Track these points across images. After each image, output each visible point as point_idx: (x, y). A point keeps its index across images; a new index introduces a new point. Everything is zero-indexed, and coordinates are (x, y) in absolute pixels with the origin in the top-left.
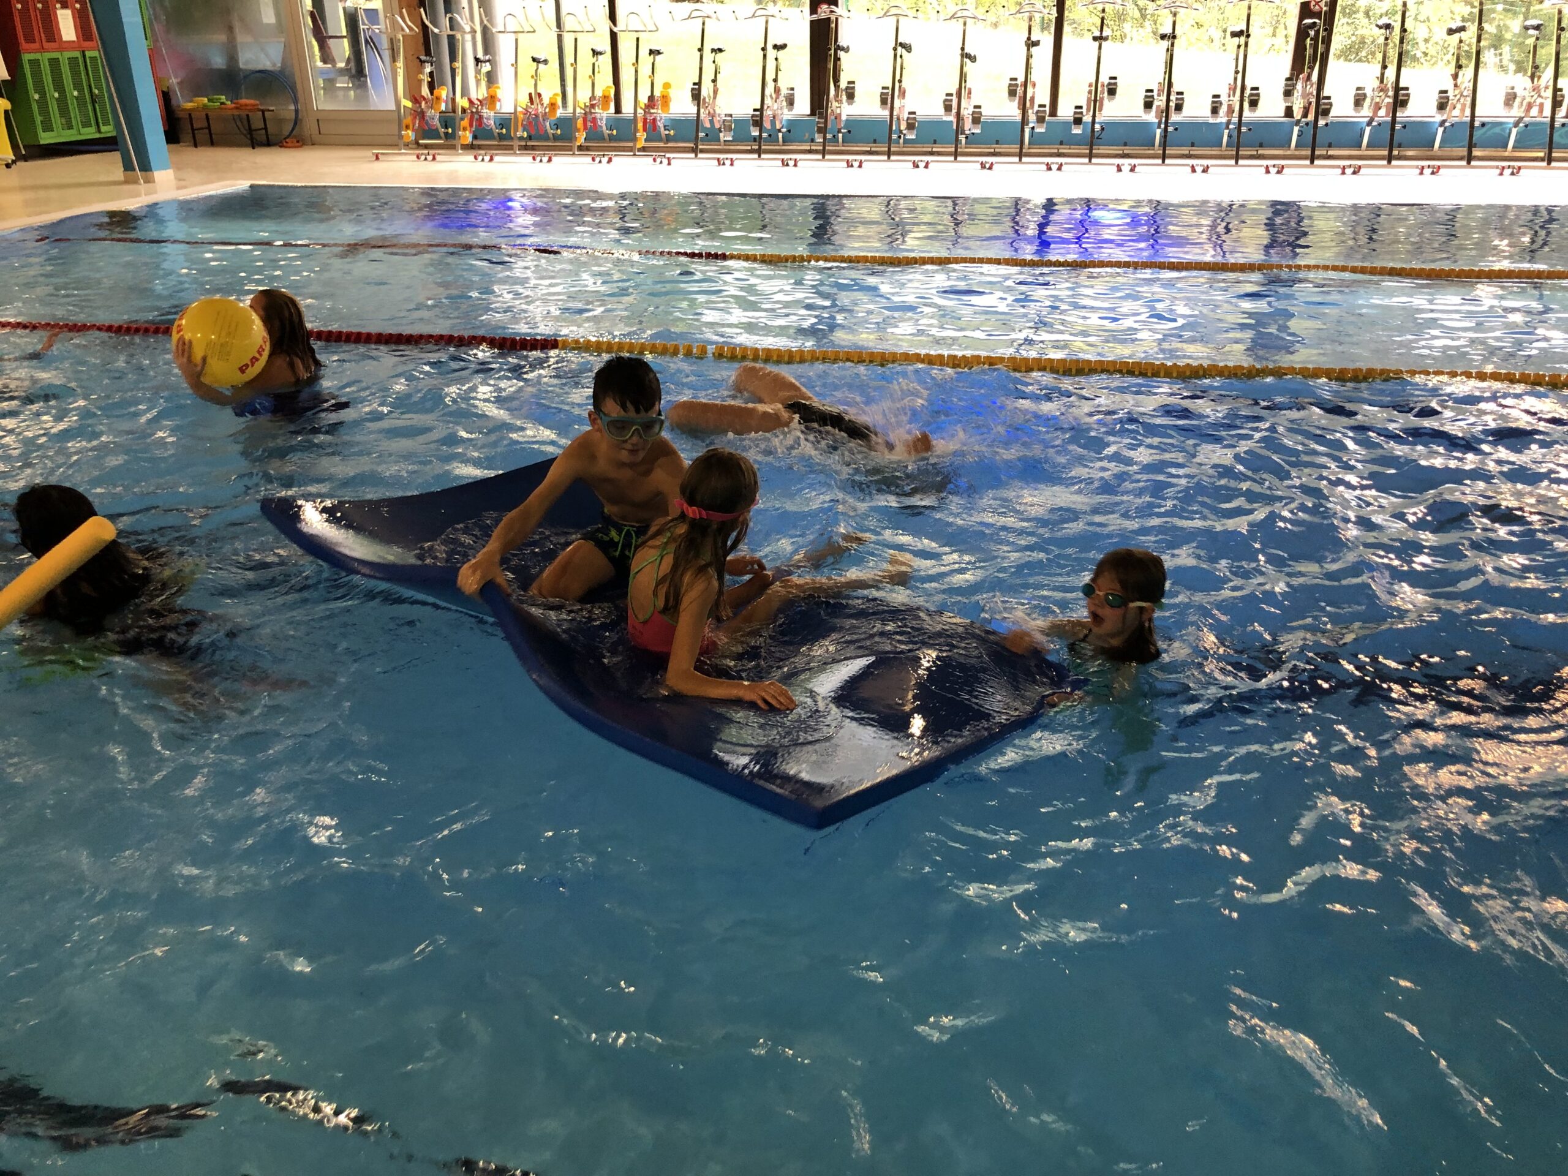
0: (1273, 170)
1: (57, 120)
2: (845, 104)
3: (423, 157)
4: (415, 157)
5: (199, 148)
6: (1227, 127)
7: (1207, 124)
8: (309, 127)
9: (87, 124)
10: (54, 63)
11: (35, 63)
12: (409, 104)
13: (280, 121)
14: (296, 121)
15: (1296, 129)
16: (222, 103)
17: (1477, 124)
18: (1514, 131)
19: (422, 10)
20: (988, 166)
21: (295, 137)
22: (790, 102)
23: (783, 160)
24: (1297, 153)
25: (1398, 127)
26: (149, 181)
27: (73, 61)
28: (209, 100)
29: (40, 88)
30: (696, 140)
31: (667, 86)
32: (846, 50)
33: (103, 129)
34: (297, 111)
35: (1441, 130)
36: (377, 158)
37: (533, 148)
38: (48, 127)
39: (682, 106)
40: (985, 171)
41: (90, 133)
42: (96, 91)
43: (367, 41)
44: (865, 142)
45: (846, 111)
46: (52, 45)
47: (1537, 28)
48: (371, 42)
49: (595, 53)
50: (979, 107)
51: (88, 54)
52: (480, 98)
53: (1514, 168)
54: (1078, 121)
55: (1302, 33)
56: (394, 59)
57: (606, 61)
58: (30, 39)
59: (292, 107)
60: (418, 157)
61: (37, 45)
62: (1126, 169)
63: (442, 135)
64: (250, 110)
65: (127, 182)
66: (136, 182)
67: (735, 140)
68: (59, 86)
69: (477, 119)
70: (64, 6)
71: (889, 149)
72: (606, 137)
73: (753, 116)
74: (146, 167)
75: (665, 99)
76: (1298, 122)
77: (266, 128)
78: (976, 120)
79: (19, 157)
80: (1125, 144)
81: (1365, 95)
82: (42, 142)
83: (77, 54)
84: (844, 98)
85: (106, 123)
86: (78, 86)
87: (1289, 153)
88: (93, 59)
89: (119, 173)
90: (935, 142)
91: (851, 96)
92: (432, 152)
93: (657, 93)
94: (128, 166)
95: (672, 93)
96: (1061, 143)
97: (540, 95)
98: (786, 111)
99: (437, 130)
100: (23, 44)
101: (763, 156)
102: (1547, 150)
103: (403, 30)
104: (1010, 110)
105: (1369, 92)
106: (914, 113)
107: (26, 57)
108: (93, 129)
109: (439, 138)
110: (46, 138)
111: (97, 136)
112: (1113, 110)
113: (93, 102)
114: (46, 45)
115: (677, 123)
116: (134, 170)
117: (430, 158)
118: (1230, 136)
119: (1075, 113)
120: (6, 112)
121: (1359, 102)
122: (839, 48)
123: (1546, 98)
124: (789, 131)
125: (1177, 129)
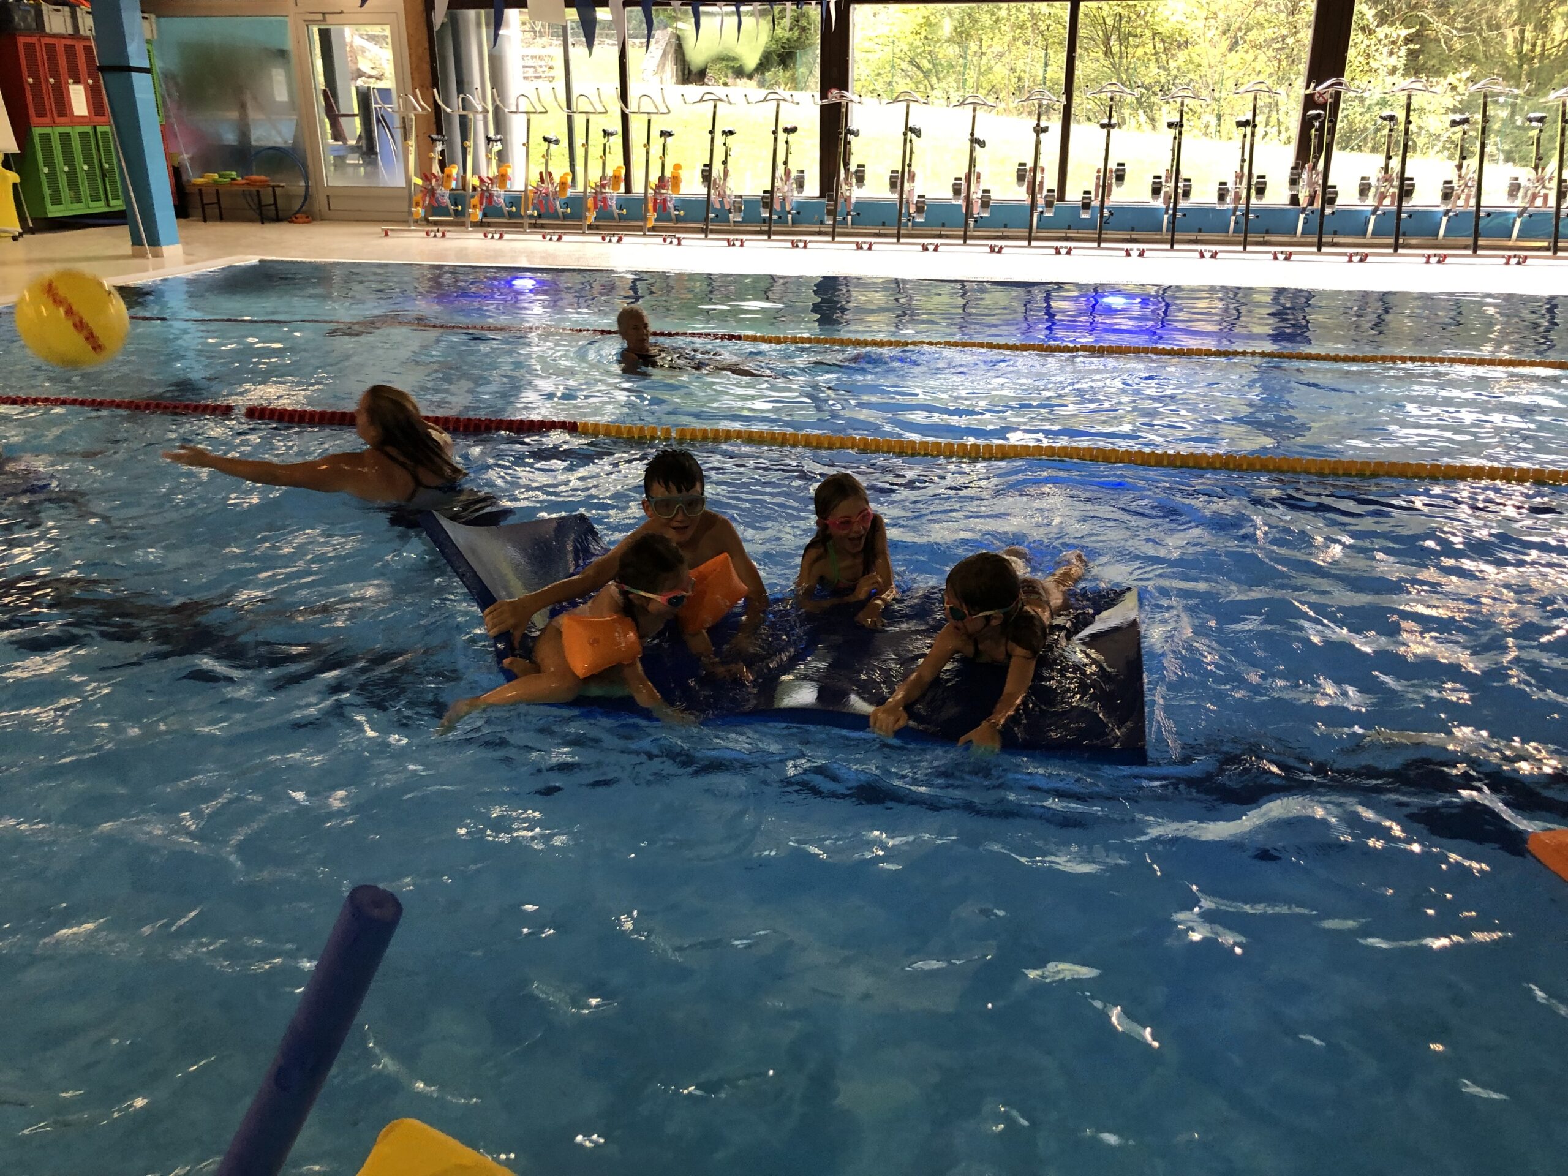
0: (1281, 257)
1: (65, 192)
2: (855, 187)
3: (432, 234)
4: (424, 234)
5: (209, 223)
6: (1234, 214)
7: (1214, 210)
8: (320, 203)
9: (95, 198)
10: (65, 138)
11: (46, 138)
12: (419, 182)
13: (289, 197)
14: (307, 197)
15: (1302, 217)
16: (233, 179)
17: (1482, 214)
18: (1518, 221)
19: (435, 90)
20: (997, 249)
21: (304, 212)
22: (800, 184)
23: (792, 242)
24: (1303, 240)
25: (1404, 216)
26: (157, 255)
27: (83, 136)
28: (220, 176)
29: (50, 162)
30: (706, 220)
31: (677, 167)
32: (856, 134)
33: (112, 203)
34: (307, 187)
35: (1445, 219)
36: (387, 235)
37: (542, 226)
38: (57, 201)
39: (692, 186)
40: (995, 255)
41: (99, 207)
42: (107, 166)
43: (378, 121)
44: (873, 224)
45: (856, 193)
46: (63, 120)
47: (1541, 120)
48: (382, 120)
49: (607, 134)
50: (988, 191)
51: (99, 129)
52: (491, 176)
53: (1519, 257)
54: (1086, 206)
55: (1306, 124)
56: (406, 137)
57: (617, 142)
58: (41, 114)
59: (303, 183)
60: (427, 234)
61: (47, 120)
62: (1135, 253)
63: (452, 212)
64: (260, 186)
65: (134, 256)
66: (144, 256)
67: (745, 221)
68: (69, 160)
69: (487, 197)
70: (77, 81)
71: (899, 232)
72: (616, 216)
73: (763, 198)
74: (154, 241)
75: (676, 180)
76: (1304, 209)
77: (275, 204)
78: (985, 203)
79: (26, 230)
80: (1133, 229)
81: (1369, 186)
82: (50, 215)
83: (88, 129)
84: (854, 181)
85: (116, 198)
86: (88, 160)
87: (1295, 239)
88: (104, 134)
89: (127, 247)
90: (943, 225)
91: (860, 179)
92: (441, 229)
93: (668, 173)
94: (136, 241)
95: (683, 174)
96: (1069, 228)
97: (550, 174)
98: (795, 193)
99: (447, 207)
100: (34, 119)
101: (773, 237)
102: (1552, 240)
103: (415, 109)
104: (1019, 194)
105: (1373, 182)
106: (923, 197)
107: (37, 131)
108: (102, 203)
109: (449, 215)
110: (54, 211)
111: (106, 210)
112: (1120, 196)
113: (104, 176)
114: (58, 120)
115: (687, 204)
116: (142, 244)
117: (439, 234)
118: (1236, 223)
119: (1084, 198)
120: (15, 185)
121: (1364, 190)
122: (849, 132)
123: (1551, 189)
124: (798, 213)
125: (1184, 215)
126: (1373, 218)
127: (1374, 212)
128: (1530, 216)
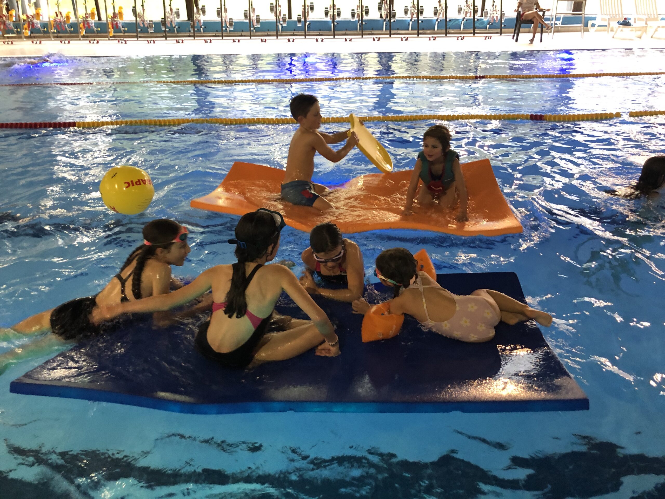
2: (201, 15)
3: (6, 43)
4: (2, 43)
6: (358, 23)
7: (350, 21)
15: (385, 23)
17: (448, 20)
18: (463, 22)
22: (178, 14)
23: (177, 40)
25: (420, 21)
30: (137, 32)
31: (121, 8)
37: (60, 37)
39: (129, 17)
40: (263, 43)
44: (213, 31)
45: (203, 18)
50: (259, 16)
52: (32, 14)
53: (462, 37)
54: (299, 21)
67: (155, 32)
69: (31, 24)
71: (222, 35)
72: (95, 31)
73: (161, 21)
75: (121, 14)
76: (385, 20)
78: (258, 20)
80: (320, 30)
90: (242, 31)
91: (204, 12)
92: (11, 40)
93: (117, 11)
95: (123, 11)
96: (295, 30)
97: (61, 13)
98: (176, 19)
99: (12, 30)
101: (168, 39)
102: (473, 30)
104: (271, 17)
106: (232, 19)
109: (14, 33)
112: (313, 16)
115: (127, 25)
117: (10, 43)
118: (359, 26)
119: (298, 18)
123: (471, 9)
124: (179, 27)
128: (466, 20)
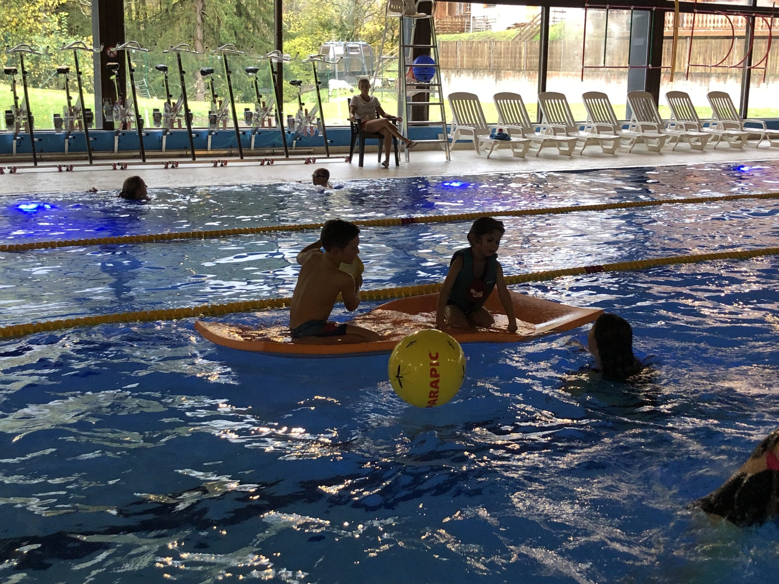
0: (118, 167)
6: (67, 138)
15: (116, 138)
18: (253, 136)
25: (192, 135)
35: (210, 137)
47: (255, 71)
53: (268, 160)
55: (106, 72)
81: (160, 115)
87: (113, 154)
105: (162, 112)
118: (69, 144)
121: (156, 119)
123: (272, 116)
125: (40, 140)
126: (164, 137)
127: (165, 133)
128: (260, 133)
